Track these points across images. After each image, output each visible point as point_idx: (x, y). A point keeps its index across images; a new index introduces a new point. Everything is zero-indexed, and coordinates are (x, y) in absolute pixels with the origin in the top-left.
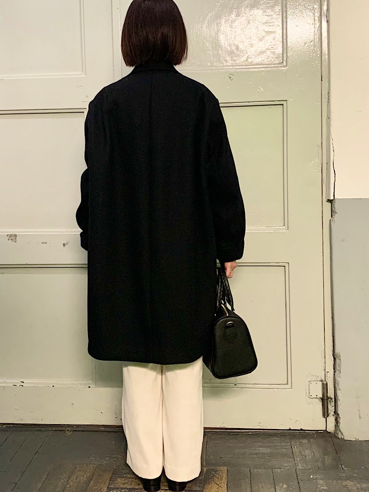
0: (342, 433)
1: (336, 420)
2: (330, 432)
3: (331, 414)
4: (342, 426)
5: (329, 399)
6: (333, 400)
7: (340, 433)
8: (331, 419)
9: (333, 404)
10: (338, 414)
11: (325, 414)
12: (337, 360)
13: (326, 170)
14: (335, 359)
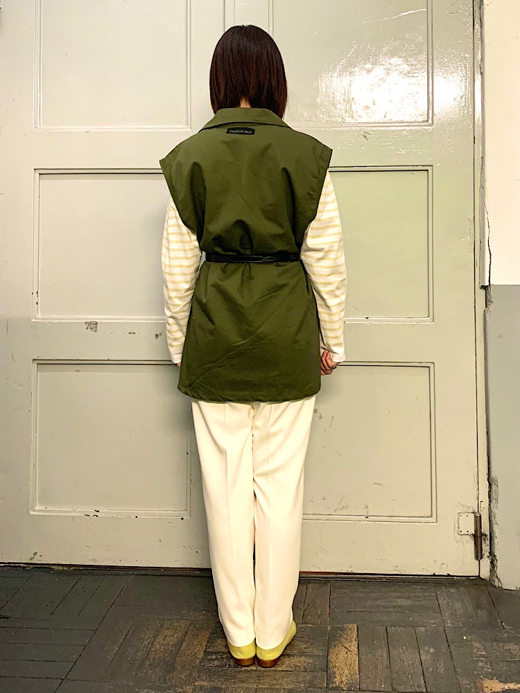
0: (499, 580)
1: (492, 563)
2: (483, 579)
3: (486, 555)
4: (499, 571)
5: (483, 537)
6: (489, 537)
7: (496, 580)
8: (486, 562)
9: (488, 542)
10: (495, 556)
11: (479, 555)
12: (494, 487)
13: (480, 250)
14: (490, 485)
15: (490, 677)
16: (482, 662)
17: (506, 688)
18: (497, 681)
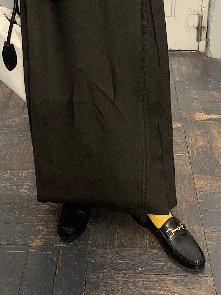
0: (210, 53)
1: (207, 43)
2: (201, 52)
3: (203, 39)
4: (211, 48)
5: (203, 28)
6: (206, 29)
7: (209, 53)
8: (203, 43)
9: (205, 32)
10: (209, 39)
11: (199, 39)
15: (200, 111)
16: (196, 102)
17: (209, 117)
18: (204, 113)
